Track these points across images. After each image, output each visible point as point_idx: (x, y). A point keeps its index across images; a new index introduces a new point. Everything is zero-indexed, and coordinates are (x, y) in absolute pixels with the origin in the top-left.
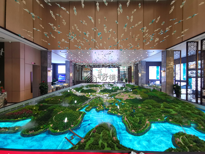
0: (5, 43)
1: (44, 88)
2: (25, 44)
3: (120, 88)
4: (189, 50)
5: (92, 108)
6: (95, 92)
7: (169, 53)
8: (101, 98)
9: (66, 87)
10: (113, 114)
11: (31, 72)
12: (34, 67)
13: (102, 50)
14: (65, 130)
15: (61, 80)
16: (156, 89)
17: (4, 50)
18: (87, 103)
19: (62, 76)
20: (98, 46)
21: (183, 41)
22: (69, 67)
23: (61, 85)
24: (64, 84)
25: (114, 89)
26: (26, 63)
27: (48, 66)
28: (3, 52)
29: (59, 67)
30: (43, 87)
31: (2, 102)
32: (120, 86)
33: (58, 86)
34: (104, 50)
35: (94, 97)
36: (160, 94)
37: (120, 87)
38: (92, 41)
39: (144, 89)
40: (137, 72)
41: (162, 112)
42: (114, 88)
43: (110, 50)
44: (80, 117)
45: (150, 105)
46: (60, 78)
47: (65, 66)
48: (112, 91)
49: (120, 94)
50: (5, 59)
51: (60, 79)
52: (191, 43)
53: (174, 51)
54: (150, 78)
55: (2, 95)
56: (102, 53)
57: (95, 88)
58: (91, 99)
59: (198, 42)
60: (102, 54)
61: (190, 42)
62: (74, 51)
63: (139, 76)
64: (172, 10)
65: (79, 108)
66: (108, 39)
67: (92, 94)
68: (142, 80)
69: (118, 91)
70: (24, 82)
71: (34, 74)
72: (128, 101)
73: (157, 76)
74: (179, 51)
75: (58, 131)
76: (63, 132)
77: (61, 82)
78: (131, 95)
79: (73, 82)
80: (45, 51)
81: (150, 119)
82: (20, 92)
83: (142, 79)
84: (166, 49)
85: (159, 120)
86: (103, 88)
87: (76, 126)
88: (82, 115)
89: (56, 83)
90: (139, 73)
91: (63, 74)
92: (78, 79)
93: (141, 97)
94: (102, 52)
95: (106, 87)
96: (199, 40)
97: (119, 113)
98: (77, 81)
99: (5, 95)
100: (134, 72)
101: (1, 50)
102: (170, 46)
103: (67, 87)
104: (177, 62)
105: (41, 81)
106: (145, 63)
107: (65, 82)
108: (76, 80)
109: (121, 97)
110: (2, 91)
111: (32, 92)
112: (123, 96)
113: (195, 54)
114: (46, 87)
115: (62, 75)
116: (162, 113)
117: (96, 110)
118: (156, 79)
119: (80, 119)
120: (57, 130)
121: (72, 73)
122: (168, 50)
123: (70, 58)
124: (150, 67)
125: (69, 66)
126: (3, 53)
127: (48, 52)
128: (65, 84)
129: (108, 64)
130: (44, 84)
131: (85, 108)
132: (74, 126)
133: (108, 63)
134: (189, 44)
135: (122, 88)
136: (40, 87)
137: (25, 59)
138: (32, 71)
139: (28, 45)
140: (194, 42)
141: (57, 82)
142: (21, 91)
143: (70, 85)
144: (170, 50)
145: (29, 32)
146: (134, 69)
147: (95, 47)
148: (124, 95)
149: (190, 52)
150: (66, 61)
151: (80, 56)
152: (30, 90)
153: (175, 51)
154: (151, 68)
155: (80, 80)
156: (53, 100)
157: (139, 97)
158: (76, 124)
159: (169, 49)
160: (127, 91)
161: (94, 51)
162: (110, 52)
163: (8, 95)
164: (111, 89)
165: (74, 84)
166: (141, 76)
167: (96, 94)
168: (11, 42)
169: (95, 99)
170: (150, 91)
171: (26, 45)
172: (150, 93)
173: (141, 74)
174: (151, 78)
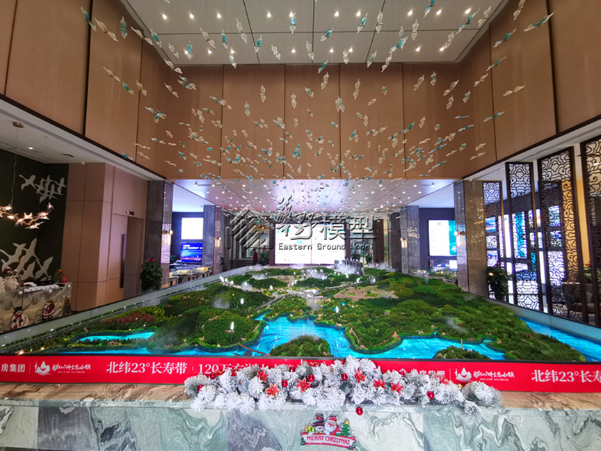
0: (70, 167)
1: (151, 276)
2: (114, 167)
3: (347, 277)
4: (512, 183)
5: (279, 316)
6: (284, 285)
7: (472, 187)
8: (300, 297)
9: (204, 275)
10: (326, 324)
11: (123, 236)
12: (132, 221)
13: (301, 181)
14: (231, 346)
15: (188, 257)
16: (444, 280)
17: (66, 183)
18: (266, 307)
19: (191, 246)
20: (293, 171)
21: (498, 160)
22: (212, 221)
23: (191, 271)
24: (198, 269)
25: (332, 279)
26: (114, 214)
27: (164, 220)
28: (64, 186)
29: (185, 221)
30: (150, 273)
31: (61, 307)
32: (347, 271)
33: (184, 272)
34: (306, 180)
35: (283, 295)
36: (444, 289)
37: (349, 275)
38: (277, 161)
39: (408, 279)
40: (396, 235)
41: (433, 321)
42: (333, 277)
43: (322, 181)
44: (256, 328)
45: (412, 310)
46: (186, 251)
47: (201, 220)
48: (327, 283)
49: (347, 290)
50: (67, 203)
51: (184, 254)
52: (517, 165)
53: (484, 182)
54: (432, 254)
55: (61, 289)
56: (302, 186)
57: (282, 277)
58: (276, 299)
59: (532, 163)
60: (302, 189)
61: (514, 163)
62: (230, 182)
63: (403, 246)
64: (450, 103)
65: (251, 314)
66: (315, 155)
67: (276, 291)
68: (411, 258)
69: (343, 284)
70: (106, 261)
71: (128, 240)
72: (363, 302)
73: (451, 247)
74: (497, 182)
75: (219, 346)
76: (227, 347)
77: (188, 262)
78: (373, 292)
79: (221, 264)
80: (158, 182)
81: (401, 332)
82: (98, 284)
83: (409, 255)
84: (463, 178)
85: (419, 333)
86: (305, 277)
87: (250, 340)
88: (258, 325)
89: (175, 264)
90: (401, 239)
91: (195, 240)
92: (234, 254)
93: (397, 295)
94: (302, 184)
95: (313, 274)
96: (533, 159)
97: (339, 323)
98: (232, 261)
99: (68, 288)
100: (390, 237)
101: (59, 183)
102: (473, 172)
103: (206, 275)
104: (494, 210)
105: (145, 257)
106: (418, 211)
107: (200, 263)
108: (230, 259)
109: (347, 295)
110: (60, 280)
111: (122, 286)
112: (353, 293)
113: (527, 192)
114: (157, 272)
115: (193, 243)
116: (431, 323)
117: (289, 319)
118: (448, 254)
119: (256, 331)
120: (216, 345)
121: (220, 239)
122: (467, 181)
123: (217, 198)
124: (430, 222)
125: (212, 218)
126: (64, 190)
127: (165, 184)
128: (202, 269)
129: (317, 214)
130: (152, 267)
131: (264, 316)
132: (247, 340)
133: (318, 212)
134: (511, 168)
135: (353, 278)
136: (142, 274)
137: (112, 203)
138: (126, 233)
139: (122, 170)
140: (524, 163)
141: (179, 263)
142: (98, 281)
143: (214, 270)
144: (473, 180)
145: (144, 147)
146: (390, 228)
147: (284, 174)
148: (355, 291)
149: (516, 186)
150: (206, 207)
151: (246, 195)
152: (118, 282)
153: (487, 182)
154: (433, 225)
155: (240, 257)
156: (188, 300)
157: (390, 294)
158: (251, 337)
159: (470, 178)
160: (365, 283)
161: (281, 183)
162: (321, 184)
163: (72, 291)
164: (324, 278)
165: (223, 267)
166: (406, 246)
167: (287, 291)
168: (86, 164)
169: (284, 300)
170: (424, 283)
171: (117, 169)
172: (421, 288)
173: (406, 242)
174: (433, 252)
